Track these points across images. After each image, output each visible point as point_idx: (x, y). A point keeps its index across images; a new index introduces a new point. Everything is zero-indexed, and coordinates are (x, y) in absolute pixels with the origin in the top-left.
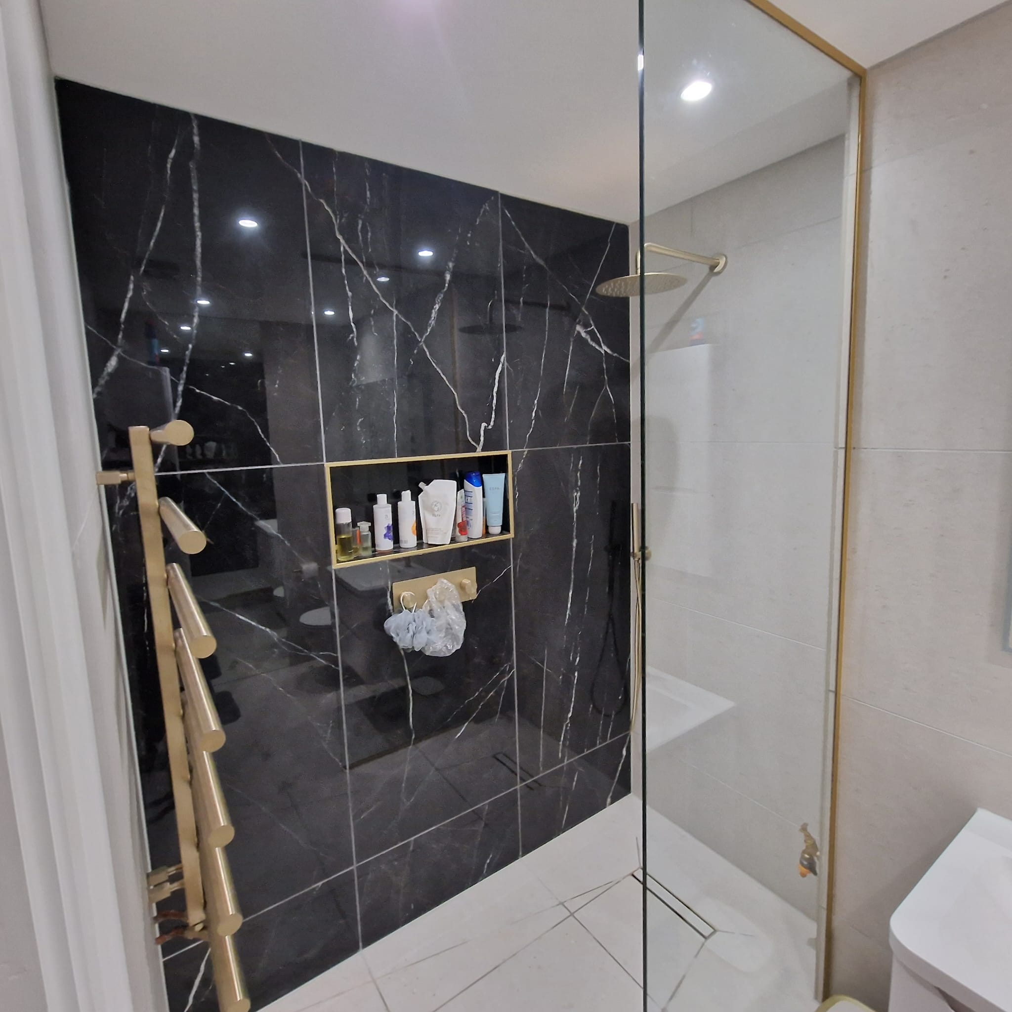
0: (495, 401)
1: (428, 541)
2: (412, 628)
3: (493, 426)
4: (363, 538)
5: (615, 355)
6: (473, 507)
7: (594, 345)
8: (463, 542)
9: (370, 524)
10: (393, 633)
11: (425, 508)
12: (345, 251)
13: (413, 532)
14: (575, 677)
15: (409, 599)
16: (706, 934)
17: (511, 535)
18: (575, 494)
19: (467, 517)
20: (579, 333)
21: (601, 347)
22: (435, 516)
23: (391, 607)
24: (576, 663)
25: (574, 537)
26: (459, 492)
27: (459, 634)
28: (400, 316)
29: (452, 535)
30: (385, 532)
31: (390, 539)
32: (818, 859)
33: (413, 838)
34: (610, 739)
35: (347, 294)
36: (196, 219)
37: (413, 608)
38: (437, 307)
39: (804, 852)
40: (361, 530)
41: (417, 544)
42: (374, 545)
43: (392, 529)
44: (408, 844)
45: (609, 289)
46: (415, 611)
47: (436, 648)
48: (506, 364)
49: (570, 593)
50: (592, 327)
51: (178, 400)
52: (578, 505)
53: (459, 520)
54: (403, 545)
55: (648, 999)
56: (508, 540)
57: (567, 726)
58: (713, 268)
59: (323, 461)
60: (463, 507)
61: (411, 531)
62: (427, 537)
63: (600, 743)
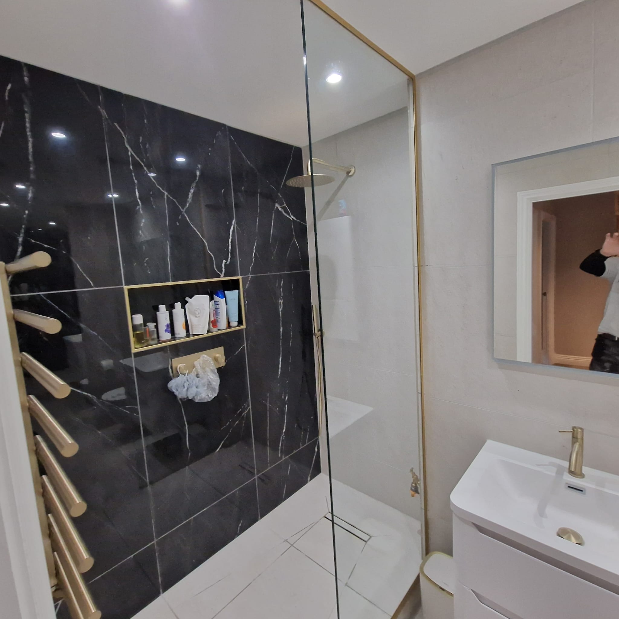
0: (230, 247)
1: (193, 332)
2: (186, 385)
3: (230, 262)
4: (151, 333)
5: (298, 221)
6: (220, 310)
7: (286, 215)
8: (215, 332)
9: (155, 324)
10: (174, 389)
11: (190, 313)
12: (132, 155)
13: (183, 328)
14: (285, 408)
15: (183, 368)
16: (366, 540)
17: (244, 327)
18: (280, 301)
19: (217, 317)
20: (277, 208)
21: (290, 216)
22: (197, 317)
23: (171, 374)
24: (286, 400)
25: (281, 326)
26: (211, 302)
27: (216, 387)
28: (169, 196)
29: (208, 329)
30: (165, 328)
31: (168, 332)
32: (419, 485)
33: (192, 518)
34: (308, 442)
35: (134, 182)
36: (28, 130)
37: (186, 373)
38: (192, 191)
39: (412, 483)
40: (150, 328)
41: (186, 335)
42: (158, 337)
43: (169, 326)
44: (190, 521)
45: (293, 182)
46: (187, 375)
47: (201, 397)
48: (236, 226)
49: (280, 359)
50: (285, 205)
51: (18, 247)
52: (282, 307)
53: (212, 319)
54: (177, 336)
55: (338, 581)
56: (242, 329)
57: (283, 438)
58: (348, 173)
59: (122, 285)
60: (214, 311)
61: (182, 327)
62: (192, 330)
63: (302, 446)
